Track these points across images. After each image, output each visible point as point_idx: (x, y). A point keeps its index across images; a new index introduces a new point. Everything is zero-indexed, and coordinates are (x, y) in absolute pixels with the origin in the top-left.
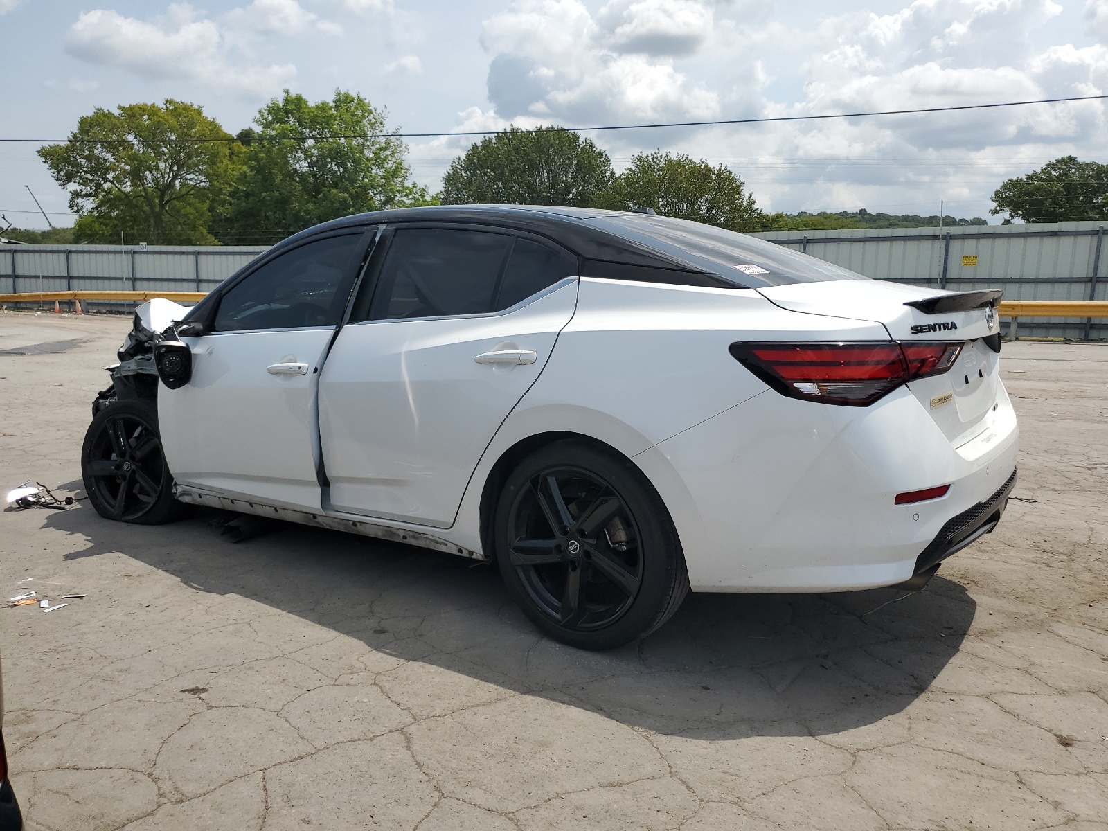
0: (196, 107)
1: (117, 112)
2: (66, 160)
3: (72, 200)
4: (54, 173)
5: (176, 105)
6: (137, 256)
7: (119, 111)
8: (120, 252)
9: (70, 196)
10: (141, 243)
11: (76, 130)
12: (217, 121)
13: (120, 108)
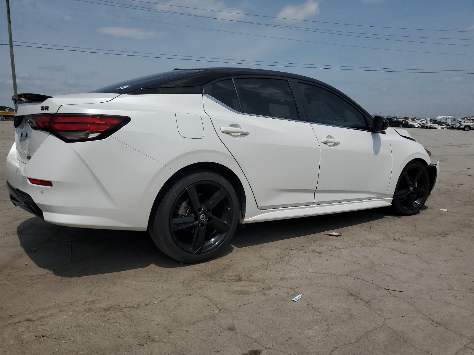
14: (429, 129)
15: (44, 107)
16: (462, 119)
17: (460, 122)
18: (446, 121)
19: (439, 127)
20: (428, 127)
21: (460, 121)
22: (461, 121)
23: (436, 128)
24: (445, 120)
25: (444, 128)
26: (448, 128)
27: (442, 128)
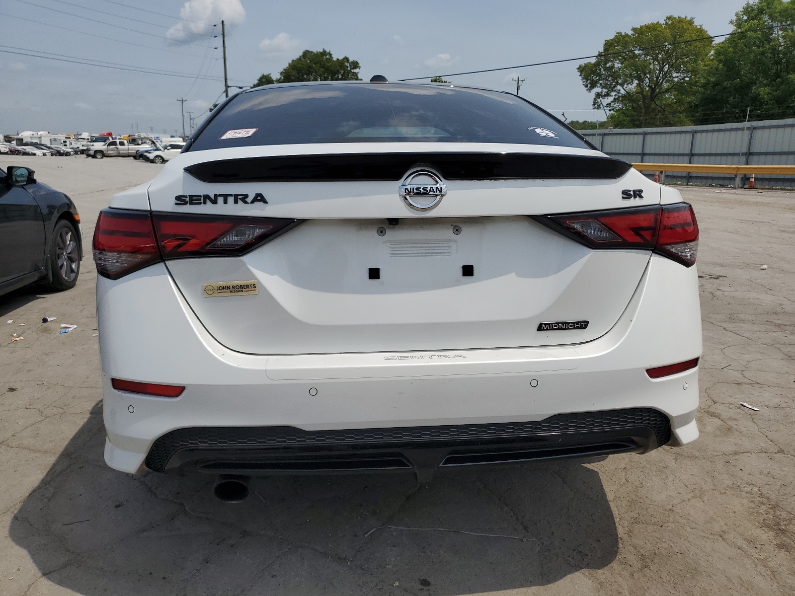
0: (689, 19)
1: (630, 33)
2: (594, 72)
3: (595, 99)
4: (584, 82)
5: (674, 20)
6: (606, 137)
7: (632, 32)
8: (595, 135)
9: (594, 97)
10: (609, 128)
11: (602, 50)
12: (703, 27)
13: (633, 29)
14: (23, 155)
15: (630, 191)
16: (66, 138)
17: (65, 144)
18: (40, 141)
19: (39, 152)
20: (21, 153)
21: (64, 142)
22: (66, 142)
23: (34, 154)
24: (39, 139)
25: (47, 154)
26: (52, 155)
27: (45, 155)
